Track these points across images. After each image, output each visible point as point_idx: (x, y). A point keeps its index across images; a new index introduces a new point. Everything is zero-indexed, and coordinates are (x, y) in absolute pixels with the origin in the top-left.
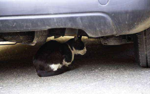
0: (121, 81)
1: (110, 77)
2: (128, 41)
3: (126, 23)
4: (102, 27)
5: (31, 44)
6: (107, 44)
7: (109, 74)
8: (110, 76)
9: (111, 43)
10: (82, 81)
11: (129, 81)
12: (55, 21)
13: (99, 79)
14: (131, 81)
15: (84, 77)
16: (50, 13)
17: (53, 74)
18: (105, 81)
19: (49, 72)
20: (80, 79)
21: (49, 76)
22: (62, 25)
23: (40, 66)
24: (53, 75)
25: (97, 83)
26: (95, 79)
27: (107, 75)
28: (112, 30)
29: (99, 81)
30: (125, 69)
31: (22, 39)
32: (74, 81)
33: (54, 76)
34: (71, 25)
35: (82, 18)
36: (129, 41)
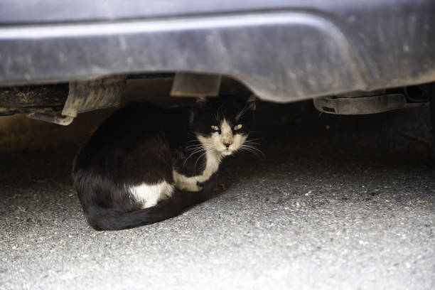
0: (387, 262)
1: (343, 235)
2: (410, 99)
3: (406, 48)
4: (309, 67)
5: (58, 121)
6: (333, 110)
7: (341, 223)
8: (344, 230)
9: (346, 106)
10: (242, 254)
11: (415, 263)
12: (124, 46)
13: (304, 249)
14: (423, 261)
15: (251, 234)
16: (100, 15)
17: (144, 220)
18: (326, 261)
19: (129, 212)
20: (236, 245)
21: (128, 227)
22: (153, 63)
23: (98, 191)
24: (144, 224)
25: (296, 265)
26: (288, 247)
27: (332, 226)
28: (348, 77)
29: (303, 257)
30: (399, 199)
31: (25, 100)
32: (212, 253)
33: (145, 228)
34: (188, 60)
35: (226, 35)
36: (413, 100)
